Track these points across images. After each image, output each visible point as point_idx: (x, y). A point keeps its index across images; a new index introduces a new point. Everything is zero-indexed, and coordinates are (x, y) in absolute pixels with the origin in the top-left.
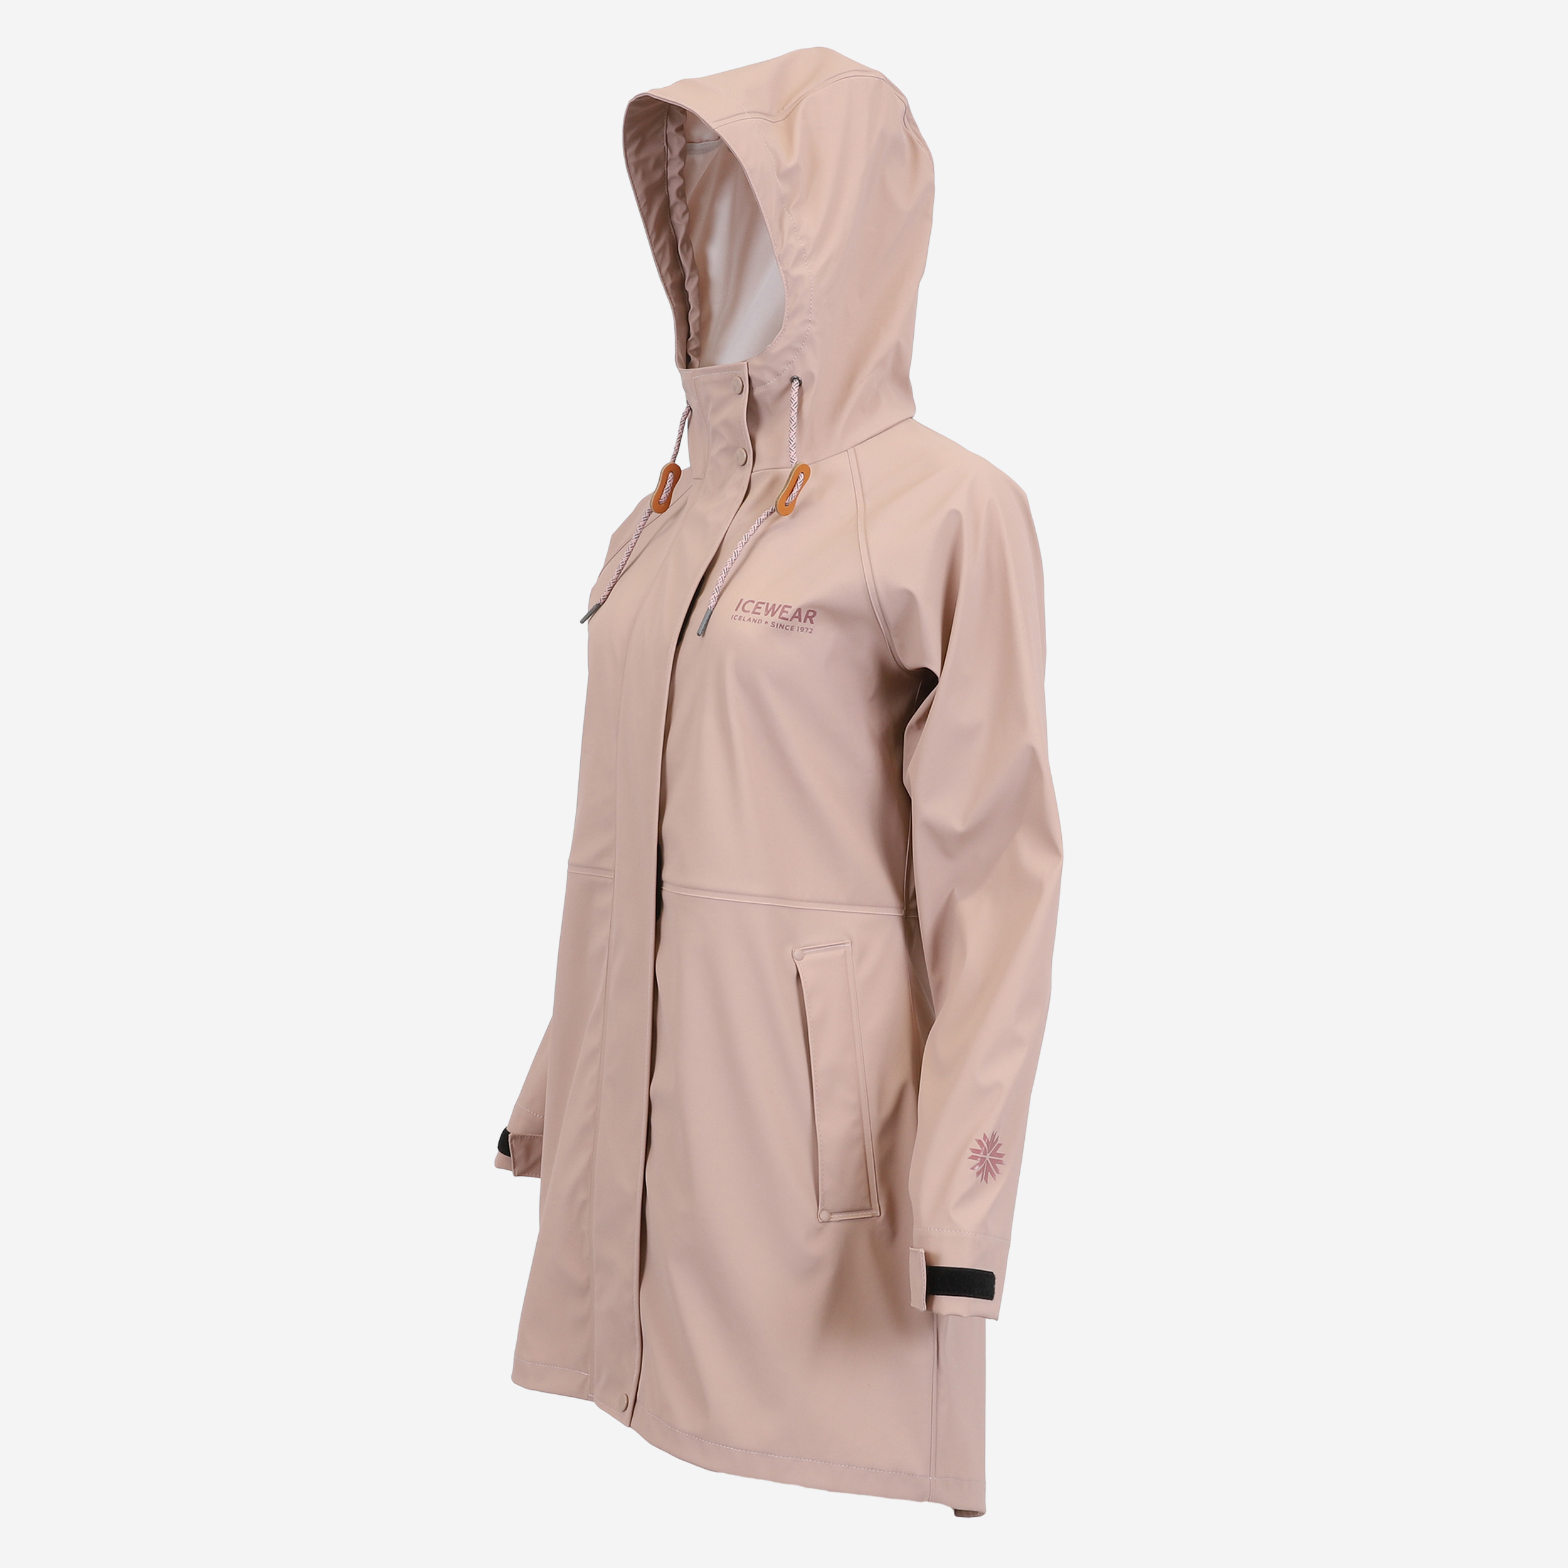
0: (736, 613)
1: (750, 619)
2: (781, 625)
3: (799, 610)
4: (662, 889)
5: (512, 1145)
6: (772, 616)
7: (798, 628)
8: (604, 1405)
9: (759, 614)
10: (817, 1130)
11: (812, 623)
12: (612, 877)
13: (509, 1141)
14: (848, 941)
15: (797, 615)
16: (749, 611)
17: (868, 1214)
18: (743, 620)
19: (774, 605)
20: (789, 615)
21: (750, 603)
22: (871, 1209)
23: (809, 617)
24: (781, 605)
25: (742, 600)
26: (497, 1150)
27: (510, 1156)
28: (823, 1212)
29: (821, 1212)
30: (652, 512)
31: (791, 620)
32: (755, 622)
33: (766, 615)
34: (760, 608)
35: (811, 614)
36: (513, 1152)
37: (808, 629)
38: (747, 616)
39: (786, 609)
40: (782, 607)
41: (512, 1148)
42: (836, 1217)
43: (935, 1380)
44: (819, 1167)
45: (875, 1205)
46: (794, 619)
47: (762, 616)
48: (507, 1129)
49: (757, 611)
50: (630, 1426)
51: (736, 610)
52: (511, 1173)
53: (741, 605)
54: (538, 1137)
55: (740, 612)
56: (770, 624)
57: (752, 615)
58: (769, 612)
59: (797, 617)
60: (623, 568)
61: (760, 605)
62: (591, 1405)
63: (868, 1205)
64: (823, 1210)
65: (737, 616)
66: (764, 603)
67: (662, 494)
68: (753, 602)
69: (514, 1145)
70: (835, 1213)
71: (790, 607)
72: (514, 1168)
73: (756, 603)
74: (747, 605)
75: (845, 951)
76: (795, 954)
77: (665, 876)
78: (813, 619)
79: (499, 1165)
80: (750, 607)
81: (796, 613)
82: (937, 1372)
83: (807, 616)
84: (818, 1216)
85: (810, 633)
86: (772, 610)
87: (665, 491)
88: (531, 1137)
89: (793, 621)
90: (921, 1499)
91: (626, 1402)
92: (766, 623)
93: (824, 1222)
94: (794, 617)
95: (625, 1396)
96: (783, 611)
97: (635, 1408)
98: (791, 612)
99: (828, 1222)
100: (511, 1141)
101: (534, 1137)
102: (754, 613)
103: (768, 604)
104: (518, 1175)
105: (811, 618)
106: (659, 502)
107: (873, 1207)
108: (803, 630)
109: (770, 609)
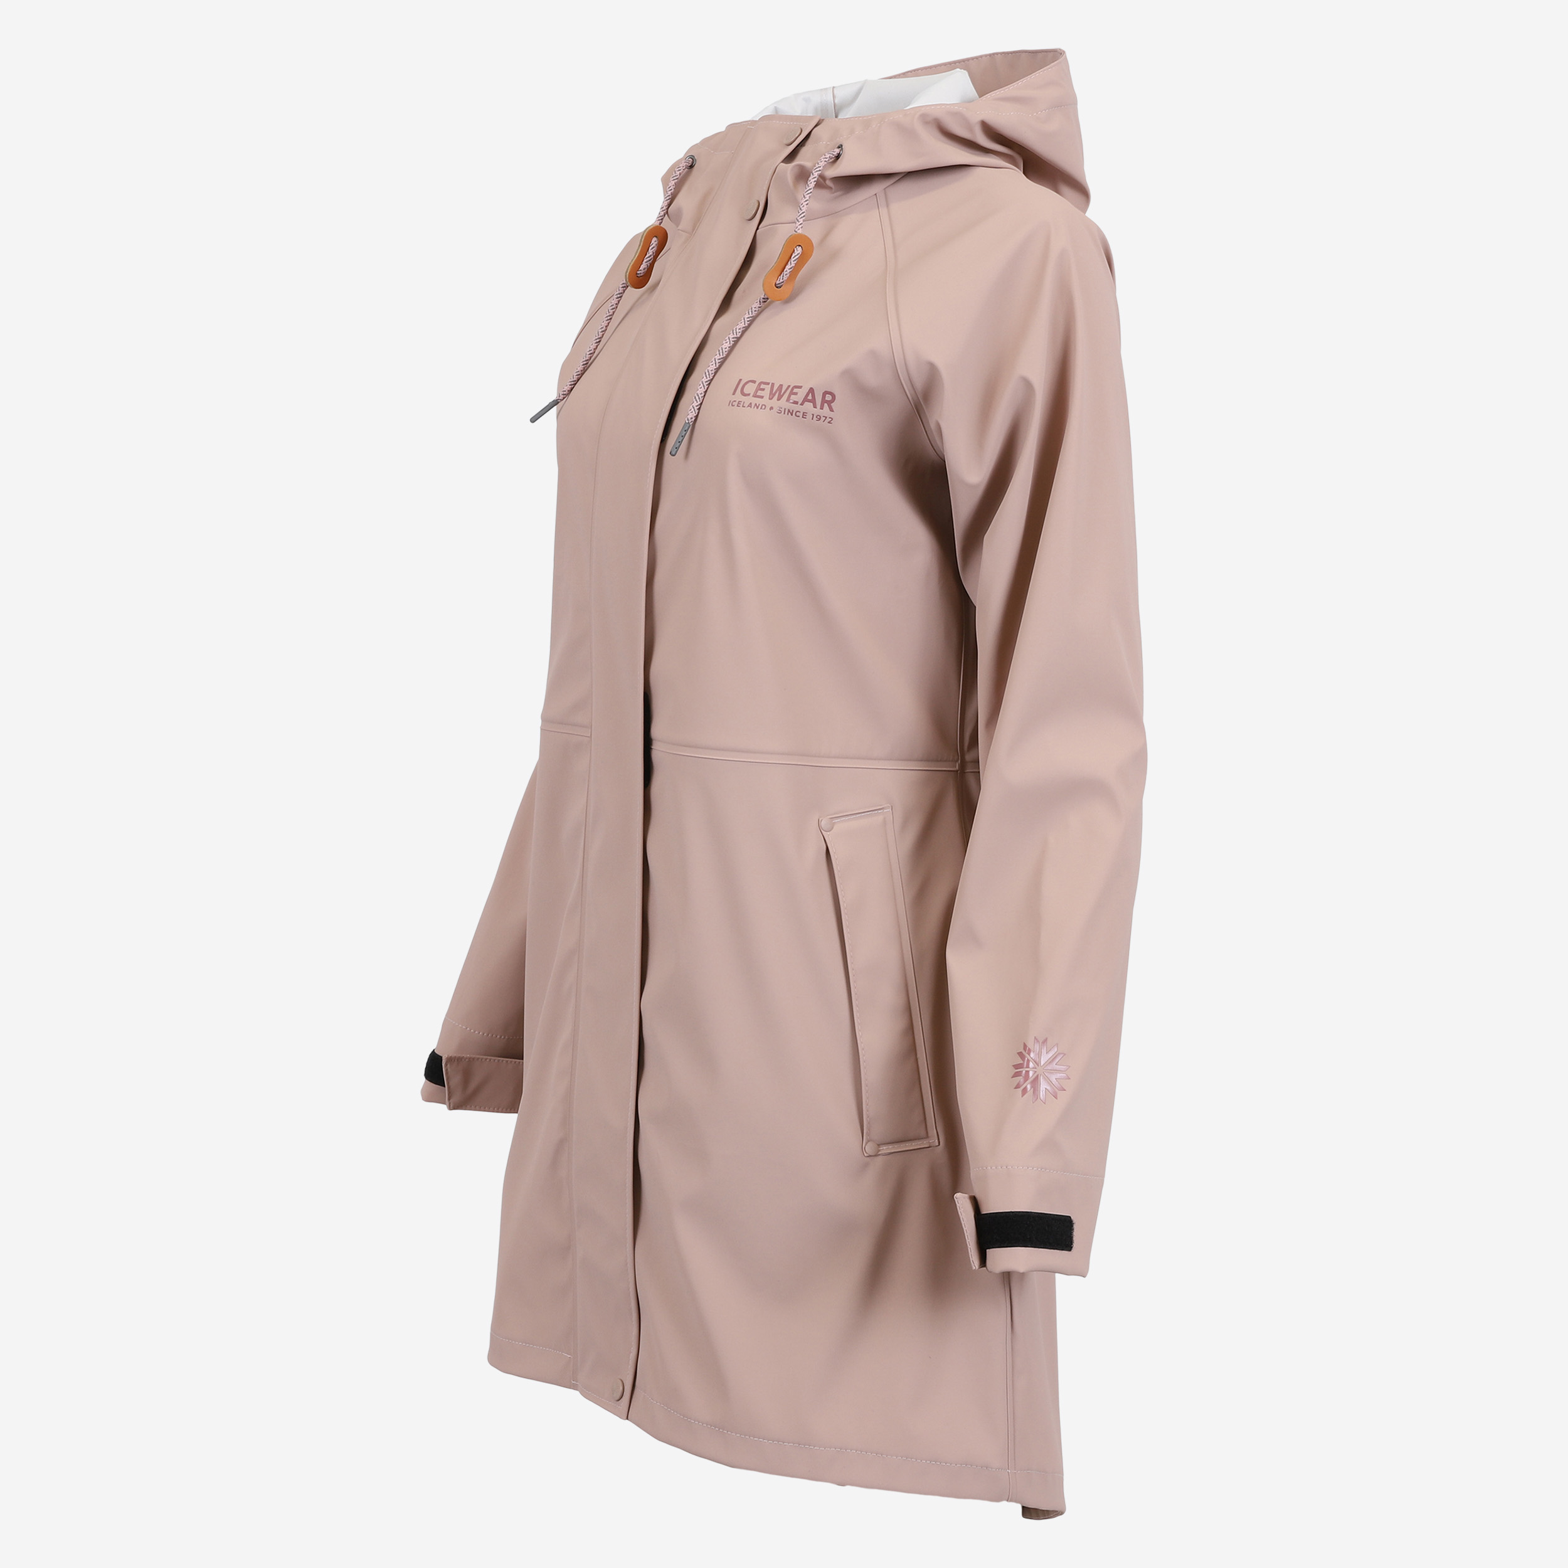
0: (733, 398)
1: (751, 404)
2: (789, 411)
3: (811, 390)
4: (651, 748)
5: (446, 1070)
6: (779, 399)
7: (813, 415)
8: (591, 1394)
9: (762, 397)
10: (858, 1042)
11: (832, 410)
12: (589, 735)
13: (443, 1065)
14: (888, 805)
15: (810, 397)
16: (749, 395)
17: (925, 1143)
18: (743, 406)
19: (781, 386)
20: (799, 397)
21: (750, 383)
22: (927, 1137)
23: (827, 402)
24: (789, 386)
25: (741, 380)
26: (424, 1079)
27: (444, 1086)
28: (869, 1143)
29: (866, 1144)
30: (628, 287)
31: (802, 404)
32: (757, 408)
33: (770, 399)
34: (763, 390)
35: (828, 397)
36: (447, 1079)
37: (826, 418)
38: (747, 400)
39: (795, 390)
40: (790, 389)
41: (447, 1073)
42: (885, 1149)
43: (1009, 1349)
44: (863, 1088)
45: (933, 1132)
46: (806, 403)
47: (766, 401)
48: (435, 1051)
49: (760, 393)
50: (627, 1419)
51: (734, 394)
52: (444, 1107)
53: (740, 387)
54: (478, 1059)
55: (739, 396)
56: (776, 409)
57: (753, 398)
58: (774, 395)
59: (809, 401)
60: (591, 358)
61: (762, 386)
62: (575, 1394)
63: (923, 1133)
64: (869, 1141)
65: (735, 401)
66: (768, 384)
67: (642, 264)
68: (754, 382)
69: (449, 1070)
70: (884, 1144)
71: (800, 387)
72: (449, 1099)
73: (757, 383)
74: (746, 386)
75: (885, 818)
76: (823, 823)
77: (655, 732)
78: (832, 404)
79: (428, 1098)
80: (750, 389)
81: (807, 395)
82: (1012, 1339)
83: (824, 401)
84: (863, 1149)
85: (829, 422)
86: (778, 392)
87: (645, 261)
88: (470, 1058)
89: (804, 405)
90: (997, 1499)
91: (621, 1388)
92: (771, 408)
93: (870, 1156)
94: (805, 400)
95: (620, 1382)
96: (792, 393)
97: (634, 1396)
98: (801, 394)
99: (876, 1155)
100: (446, 1065)
101: (474, 1059)
102: (755, 396)
103: (773, 384)
104: (454, 1109)
105: (829, 403)
106: (637, 274)
107: (930, 1135)
108: (820, 419)
109: (776, 392)
